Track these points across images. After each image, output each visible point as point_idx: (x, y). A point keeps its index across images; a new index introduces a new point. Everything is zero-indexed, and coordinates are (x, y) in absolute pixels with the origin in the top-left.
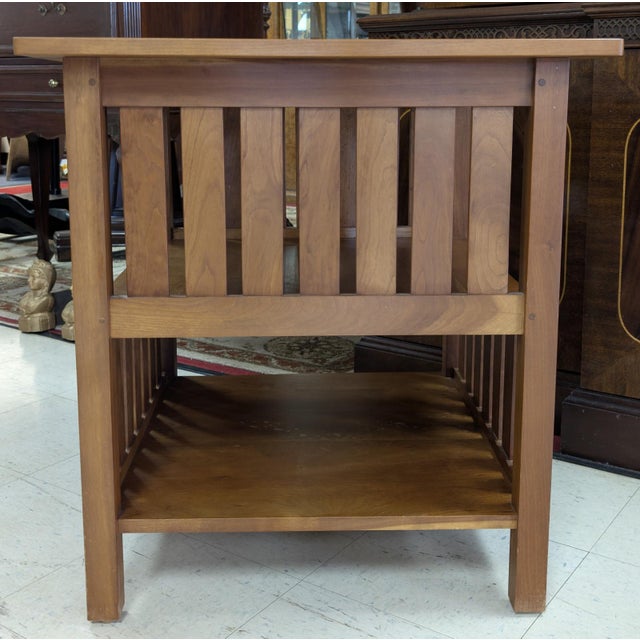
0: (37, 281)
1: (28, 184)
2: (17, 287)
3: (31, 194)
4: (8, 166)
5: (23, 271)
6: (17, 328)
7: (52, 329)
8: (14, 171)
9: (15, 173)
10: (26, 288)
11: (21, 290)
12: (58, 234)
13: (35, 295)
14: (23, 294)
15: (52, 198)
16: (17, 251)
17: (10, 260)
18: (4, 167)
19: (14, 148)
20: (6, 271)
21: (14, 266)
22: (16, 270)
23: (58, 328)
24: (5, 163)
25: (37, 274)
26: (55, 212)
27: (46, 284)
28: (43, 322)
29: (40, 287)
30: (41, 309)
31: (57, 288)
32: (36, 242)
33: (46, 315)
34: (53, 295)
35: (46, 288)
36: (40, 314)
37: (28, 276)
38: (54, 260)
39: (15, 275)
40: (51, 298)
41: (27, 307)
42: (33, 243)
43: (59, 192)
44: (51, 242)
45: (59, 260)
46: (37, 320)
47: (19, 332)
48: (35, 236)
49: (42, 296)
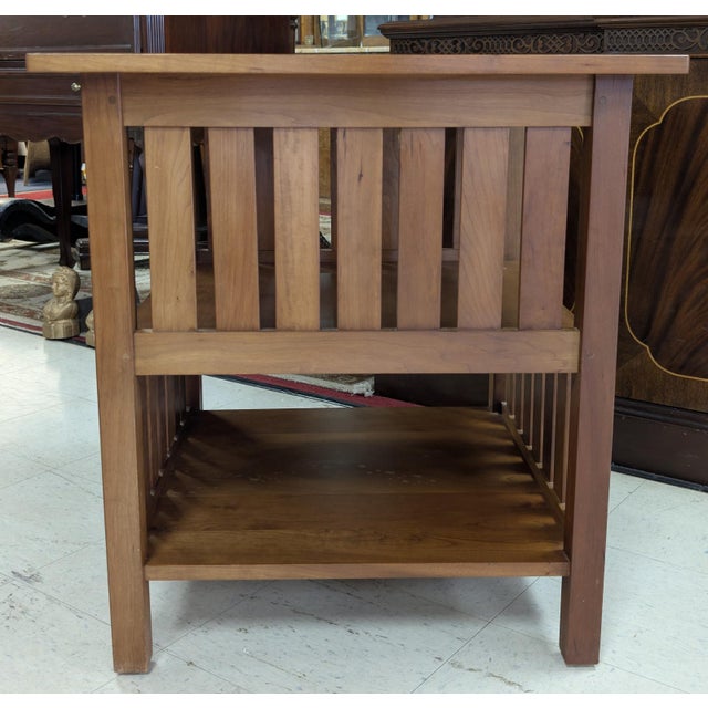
0: (60, 287)
1: (49, 189)
2: (39, 295)
3: (52, 199)
4: (25, 170)
5: (45, 279)
6: (41, 335)
7: (76, 337)
8: (32, 175)
9: (34, 177)
10: (50, 296)
11: (43, 298)
12: (81, 241)
13: (59, 302)
14: (45, 302)
15: (74, 204)
16: (39, 259)
17: (31, 267)
18: (21, 171)
19: (32, 151)
20: (27, 279)
21: (36, 274)
22: (38, 278)
23: (81, 335)
24: (23, 167)
25: (61, 281)
26: (77, 219)
27: (70, 291)
28: (68, 329)
29: (64, 294)
30: (66, 316)
31: (80, 295)
32: (59, 250)
33: (70, 322)
34: (77, 301)
35: (70, 295)
36: (64, 321)
37: (51, 284)
38: (76, 268)
39: (37, 283)
40: (75, 305)
41: (51, 314)
42: (54, 251)
43: (81, 198)
44: (73, 250)
45: (82, 269)
46: (61, 327)
47: (44, 338)
48: (58, 244)
49: (65, 303)
